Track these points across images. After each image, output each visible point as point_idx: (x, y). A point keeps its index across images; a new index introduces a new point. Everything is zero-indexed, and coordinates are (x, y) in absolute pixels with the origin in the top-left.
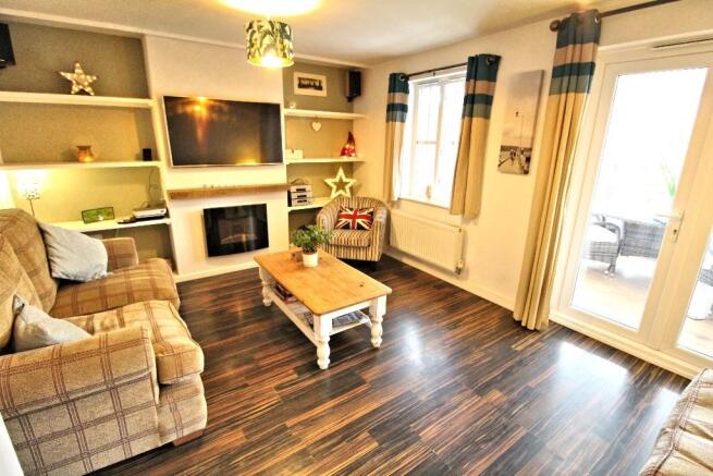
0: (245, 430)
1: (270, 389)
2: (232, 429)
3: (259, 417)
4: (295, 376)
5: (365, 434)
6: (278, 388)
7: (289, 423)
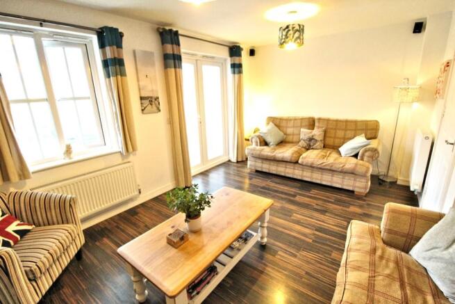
0: (330, 255)
1: (299, 259)
2: (335, 260)
3: (318, 253)
4: (280, 253)
5: (292, 218)
6: (295, 256)
7: (311, 241)
